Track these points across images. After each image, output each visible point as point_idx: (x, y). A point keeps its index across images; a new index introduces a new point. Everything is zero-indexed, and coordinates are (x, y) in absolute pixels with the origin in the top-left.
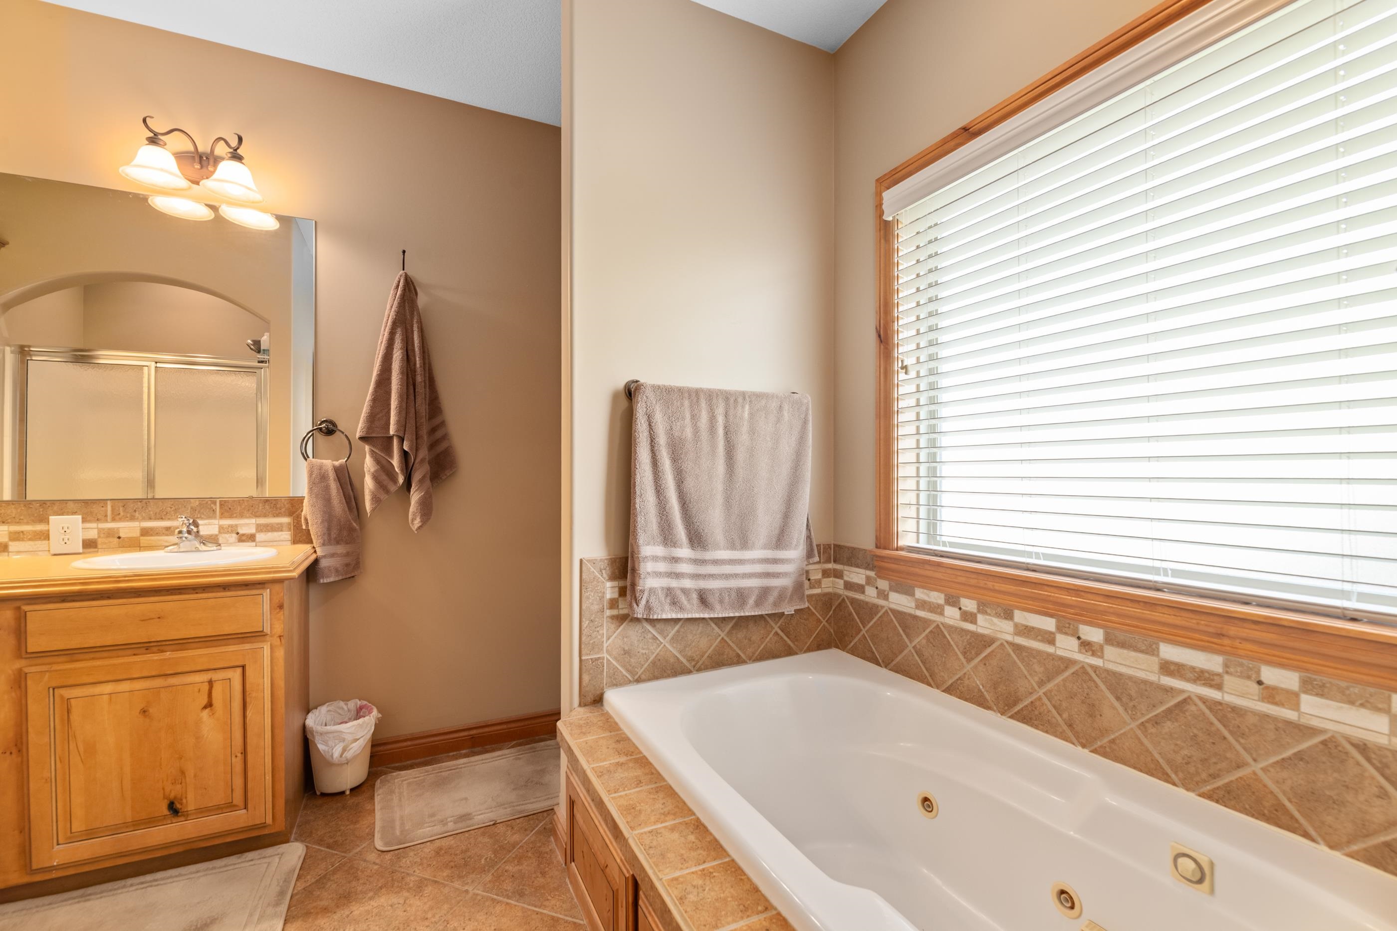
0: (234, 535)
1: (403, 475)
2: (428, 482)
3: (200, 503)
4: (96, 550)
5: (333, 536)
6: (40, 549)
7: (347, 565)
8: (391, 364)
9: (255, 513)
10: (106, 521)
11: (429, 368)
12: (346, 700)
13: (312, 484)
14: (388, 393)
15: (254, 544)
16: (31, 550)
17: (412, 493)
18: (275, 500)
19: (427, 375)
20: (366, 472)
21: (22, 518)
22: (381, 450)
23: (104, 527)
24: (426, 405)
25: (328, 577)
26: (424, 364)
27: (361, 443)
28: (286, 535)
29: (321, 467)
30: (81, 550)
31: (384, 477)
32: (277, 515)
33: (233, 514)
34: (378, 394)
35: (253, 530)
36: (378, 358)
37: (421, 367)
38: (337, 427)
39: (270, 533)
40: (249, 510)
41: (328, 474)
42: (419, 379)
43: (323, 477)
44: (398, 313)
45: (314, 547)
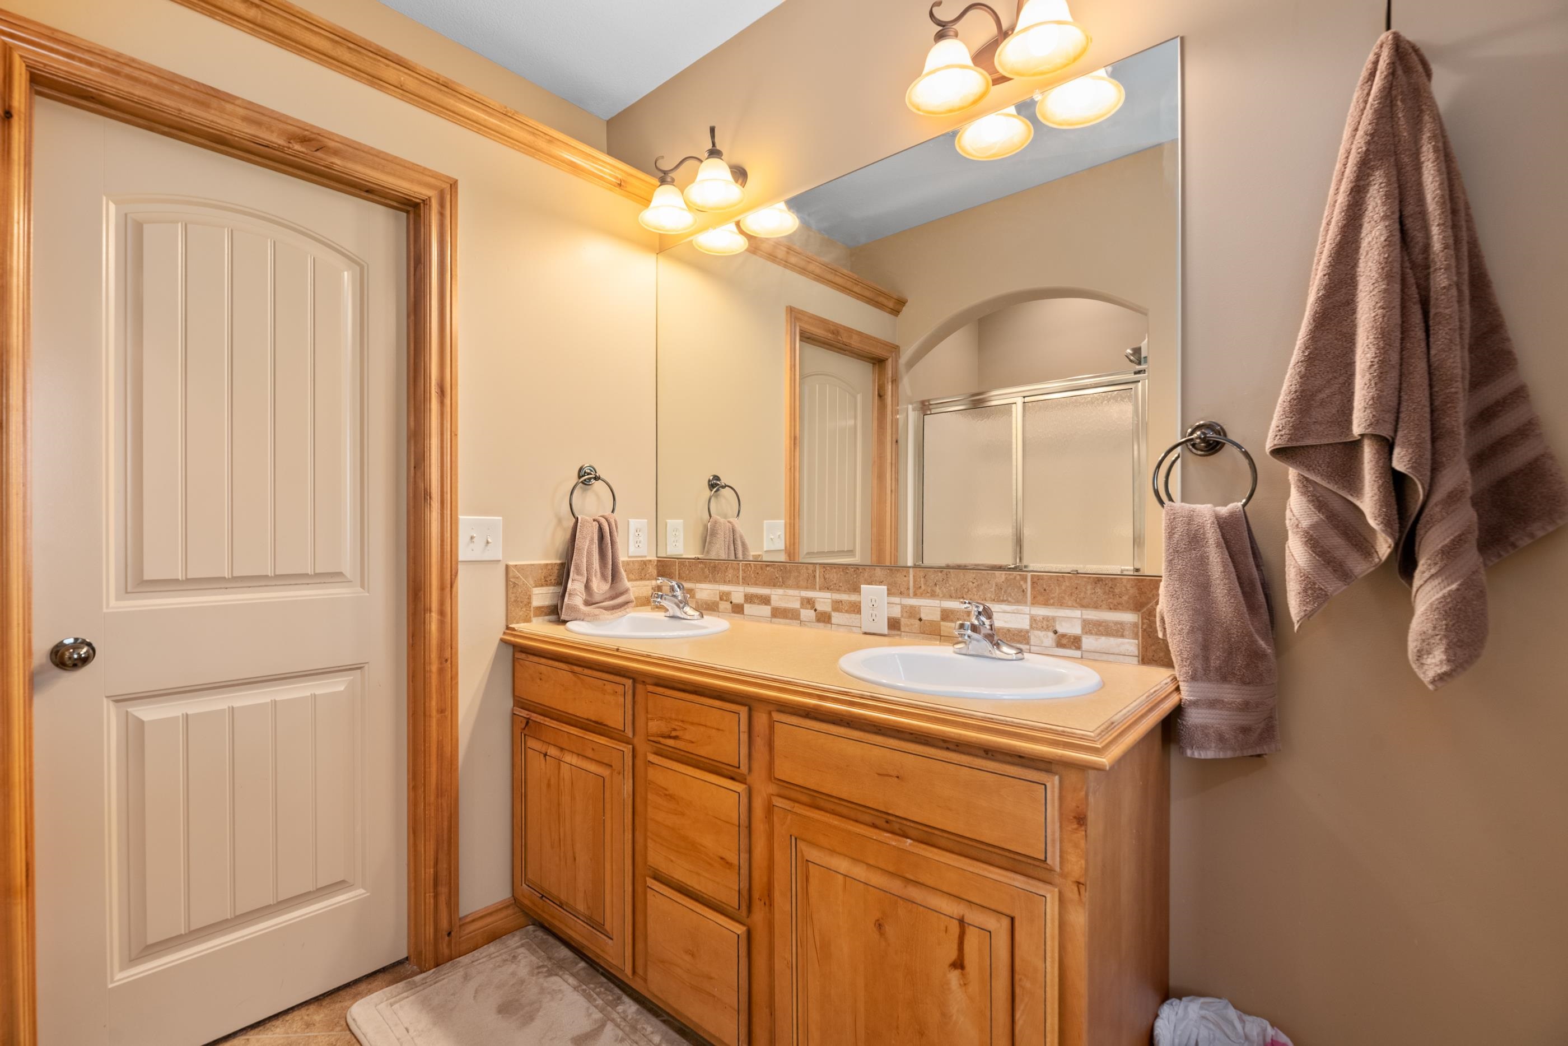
0: (1051, 634)
1: (1391, 535)
2: (1471, 557)
3: (1006, 578)
4: (899, 633)
5: (1215, 663)
6: (854, 624)
7: (1245, 730)
8: (1355, 265)
9: (1081, 600)
10: (908, 596)
11: (1470, 251)
12: (1244, 1009)
13: (1174, 553)
14: (1349, 339)
15: (1077, 654)
16: (848, 624)
17: (1417, 582)
18: (1112, 579)
19: (1465, 269)
20: (1289, 528)
21: (841, 585)
22: (1329, 477)
23: (907, 603)
24: (1462, 347)
25: (1202, 747)
26: (1457, 241)
27: (1278, 464)
28: (1130, 645)
29: (1190, 519)
30: (886, 631)
31: (1335, 541)
32: (1115, 607)
33: (1049, 600)
34: (1320, 344)
35: (1076, 630)
36: (1319, 261)
37: (1446, 247)
38: (1225, 435)
39: (1103, 638)
40: (1071, 594)
41: (1204, 534)
42: (1441, 280)
43: (1195, 539)
44: (1373, 137)
45: (1175, 678)
